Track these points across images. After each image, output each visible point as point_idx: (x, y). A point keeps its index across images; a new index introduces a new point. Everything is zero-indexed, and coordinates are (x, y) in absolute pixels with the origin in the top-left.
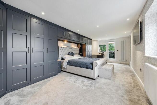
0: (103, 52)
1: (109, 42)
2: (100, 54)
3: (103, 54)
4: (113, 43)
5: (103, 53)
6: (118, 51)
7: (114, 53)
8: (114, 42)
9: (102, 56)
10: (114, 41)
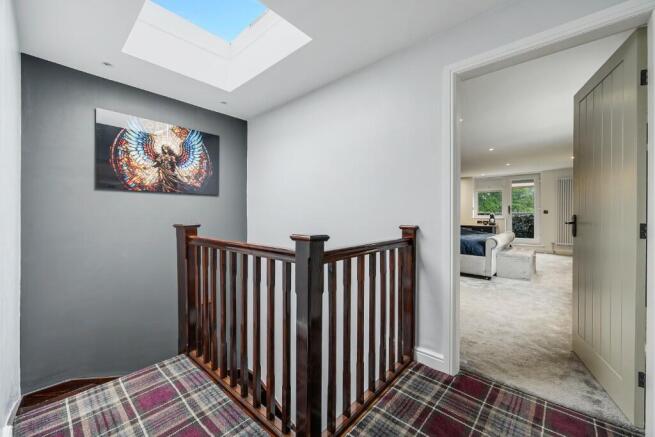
0: (492, 217)
1: (514, 182)
2: (479, 222)
3: (493, 224)
4: (530, 187)
5: (492, 220)
6: (546, 212)
7: (530, 221)
8: (532, 184)
9: (491, 228)
10: (531, 181)
